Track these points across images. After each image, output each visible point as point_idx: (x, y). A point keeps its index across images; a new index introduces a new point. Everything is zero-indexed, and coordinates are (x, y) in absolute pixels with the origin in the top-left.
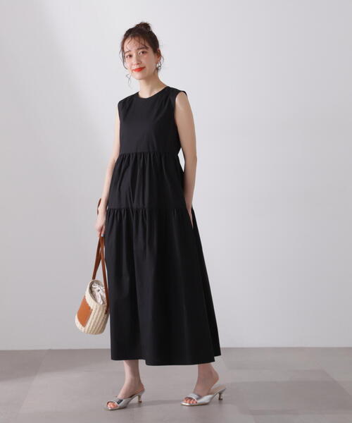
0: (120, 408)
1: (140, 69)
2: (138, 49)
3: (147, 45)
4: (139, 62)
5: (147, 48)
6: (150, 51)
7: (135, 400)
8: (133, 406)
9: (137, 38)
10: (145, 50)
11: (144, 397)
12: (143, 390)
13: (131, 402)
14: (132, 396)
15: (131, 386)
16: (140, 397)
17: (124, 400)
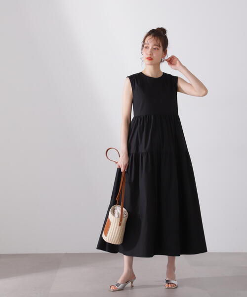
0: (120, 290)
1: (150, 59)
2: (154, 45)
3: (161, 45)
4: (151, 54)
5: (160, 46)
6: (161, 49)
7: (129, 284)
8: (128, 288)
9: (156, 38)
10: (158, 47)
11: (135, 283)
12: (135, 278)
13: (126, 286)
14: (127, 282)
15: (127, 275)
16: (132, 283)
17: (121, 285)
